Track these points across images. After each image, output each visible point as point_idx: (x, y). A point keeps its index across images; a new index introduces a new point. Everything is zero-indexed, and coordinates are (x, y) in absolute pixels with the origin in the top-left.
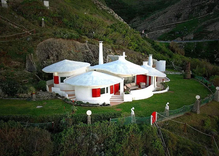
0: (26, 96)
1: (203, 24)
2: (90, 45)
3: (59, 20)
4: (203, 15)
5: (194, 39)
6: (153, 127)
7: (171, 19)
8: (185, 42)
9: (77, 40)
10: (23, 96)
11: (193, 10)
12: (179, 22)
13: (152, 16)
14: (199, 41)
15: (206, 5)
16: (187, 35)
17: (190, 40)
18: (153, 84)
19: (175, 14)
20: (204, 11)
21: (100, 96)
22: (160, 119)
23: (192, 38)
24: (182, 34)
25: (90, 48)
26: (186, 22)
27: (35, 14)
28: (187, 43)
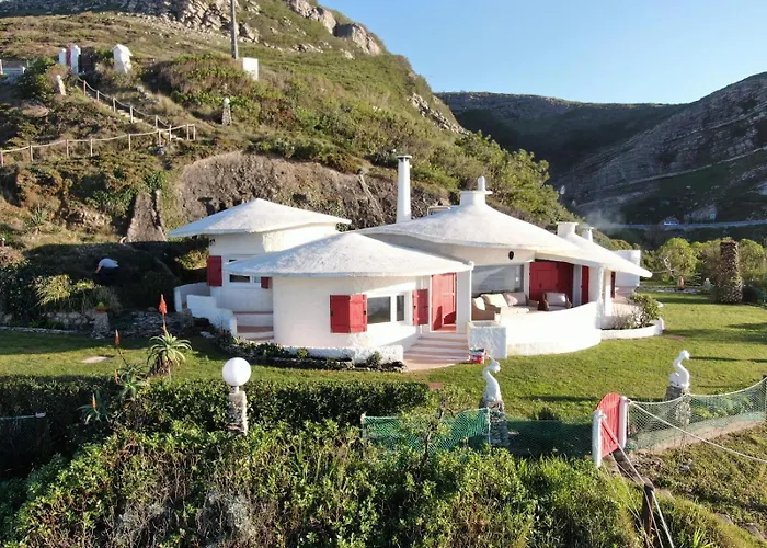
0: (78, 322)
1: (745, 176)
2: (374, 182)
3: (281, 109)
4: (743, 153)
5: (719, 219)
6: (607, 478)
7: (646, 166)
8: (692, 227)
9: (331, 164)
10: (66, 321)
11: (711, 140)
12: (671, 175)
13: (588, 161)
14: (737, 225)
15: (750, 126)
16: (696, 208)
17: (707, 221)
18: (600, 300)
19: (657, 152)
20: (744, 141)
21: (364, 330)
22: (644, 437)
23: (713, 216)
24: (681, 206)
25: (373, 192)
26: (690, 173)
27: (209, 90)
28: (697, 230)
